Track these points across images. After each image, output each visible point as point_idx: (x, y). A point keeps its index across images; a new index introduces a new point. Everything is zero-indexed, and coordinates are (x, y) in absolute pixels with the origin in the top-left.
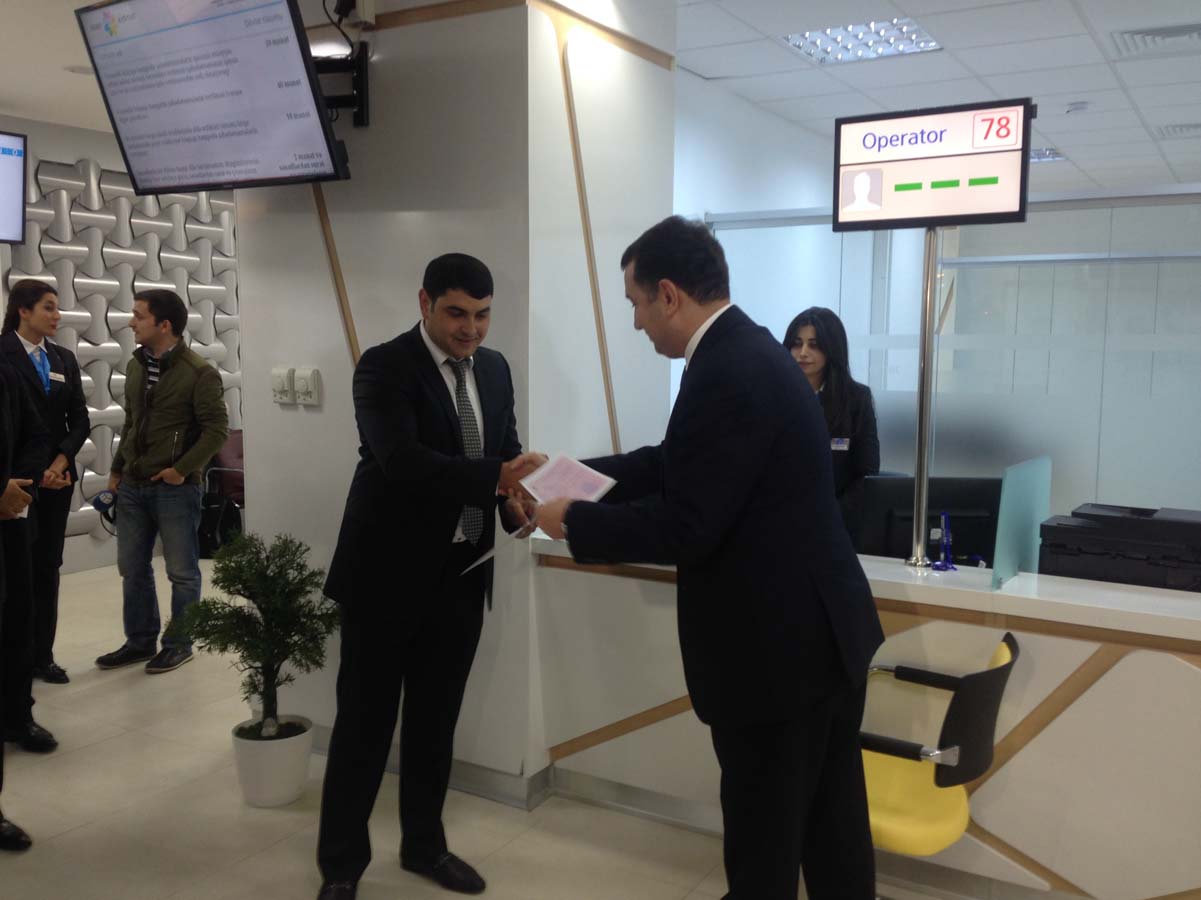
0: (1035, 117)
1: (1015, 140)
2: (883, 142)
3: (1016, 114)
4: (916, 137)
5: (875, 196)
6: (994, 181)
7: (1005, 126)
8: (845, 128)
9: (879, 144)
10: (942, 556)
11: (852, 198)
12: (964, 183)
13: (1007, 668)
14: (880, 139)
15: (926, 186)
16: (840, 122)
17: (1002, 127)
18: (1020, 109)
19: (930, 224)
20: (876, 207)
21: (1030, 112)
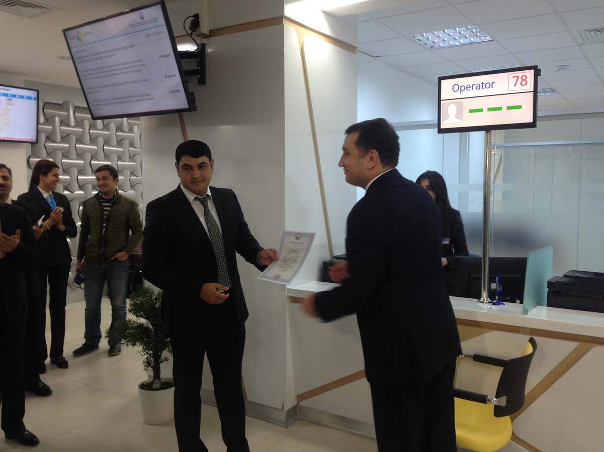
0: (540, 75)
1: (530, 87)
2: (463, 88)
3: (530, 74)
4: (480, 86)
5: (459, 115)
6: (519, 107)
7: (524, 80)
8: (443, 82)
9: (461, 89)
10: (497, 297)
11: (447, 117)
12: (504, 108)
13: (531, 356)
14: (461, 87)
15: (485, 110)
16: (440, 79)
17: (523, 80)
18: (532, 71)
19: (488, 129)
20: (460, 121)
21: (537, 73)
